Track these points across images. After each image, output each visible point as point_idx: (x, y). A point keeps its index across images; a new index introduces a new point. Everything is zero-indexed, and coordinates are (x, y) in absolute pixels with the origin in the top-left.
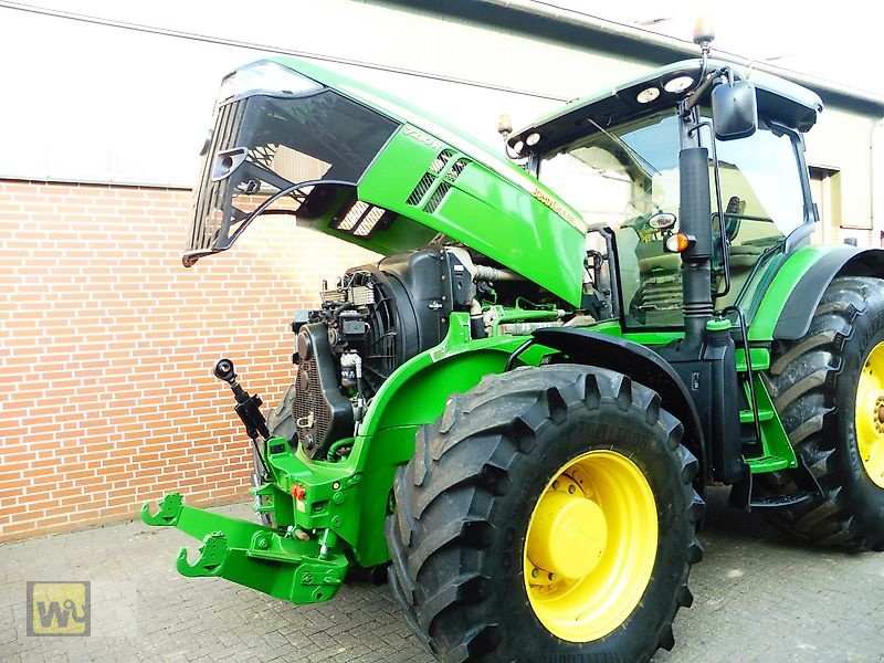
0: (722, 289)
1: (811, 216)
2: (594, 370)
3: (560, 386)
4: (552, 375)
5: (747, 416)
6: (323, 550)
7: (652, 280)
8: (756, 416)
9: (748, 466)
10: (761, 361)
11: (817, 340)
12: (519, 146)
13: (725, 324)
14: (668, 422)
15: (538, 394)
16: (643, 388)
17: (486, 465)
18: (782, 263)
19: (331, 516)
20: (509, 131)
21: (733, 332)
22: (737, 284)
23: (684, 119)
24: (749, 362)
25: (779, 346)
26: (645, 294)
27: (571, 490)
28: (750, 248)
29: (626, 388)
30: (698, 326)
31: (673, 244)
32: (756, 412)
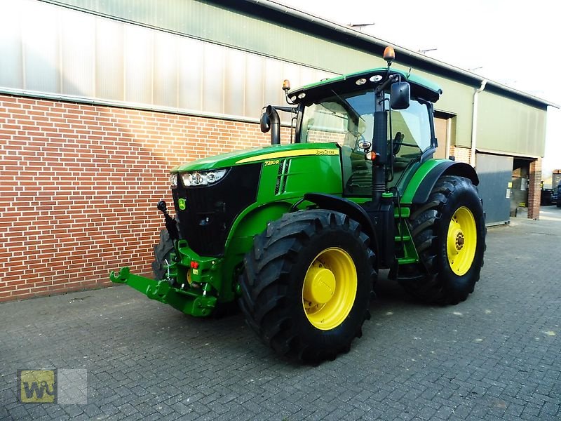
0: (390, 179)
1: (434, 145)
2: (334, 212)
3: (320, 218)
4: (316, 214)
5: (398, 238)
6: (205, 293)
7: (357, 172)
8: (402, 238)
9: (397, 260)
10: (406, 212)
11: (432, 205)
12: (294, 98)
13: (390, 195)
14: (364, 237)
15: (311, 221)
16: (354, 221)
17: (290, 250)
18: (419, 167)
19: (210, 277)
20: (288, 89)
21: (393, 199)
22: (397, 176)
23: (378, 96)
24: (400, 214)
25: (414, 206)
26: (354, 179)
27: (320, 266)
28: (404, 159)
29: (347, 220)
30: (378, 194)
31: (369, 157)
32: (402, 237)
